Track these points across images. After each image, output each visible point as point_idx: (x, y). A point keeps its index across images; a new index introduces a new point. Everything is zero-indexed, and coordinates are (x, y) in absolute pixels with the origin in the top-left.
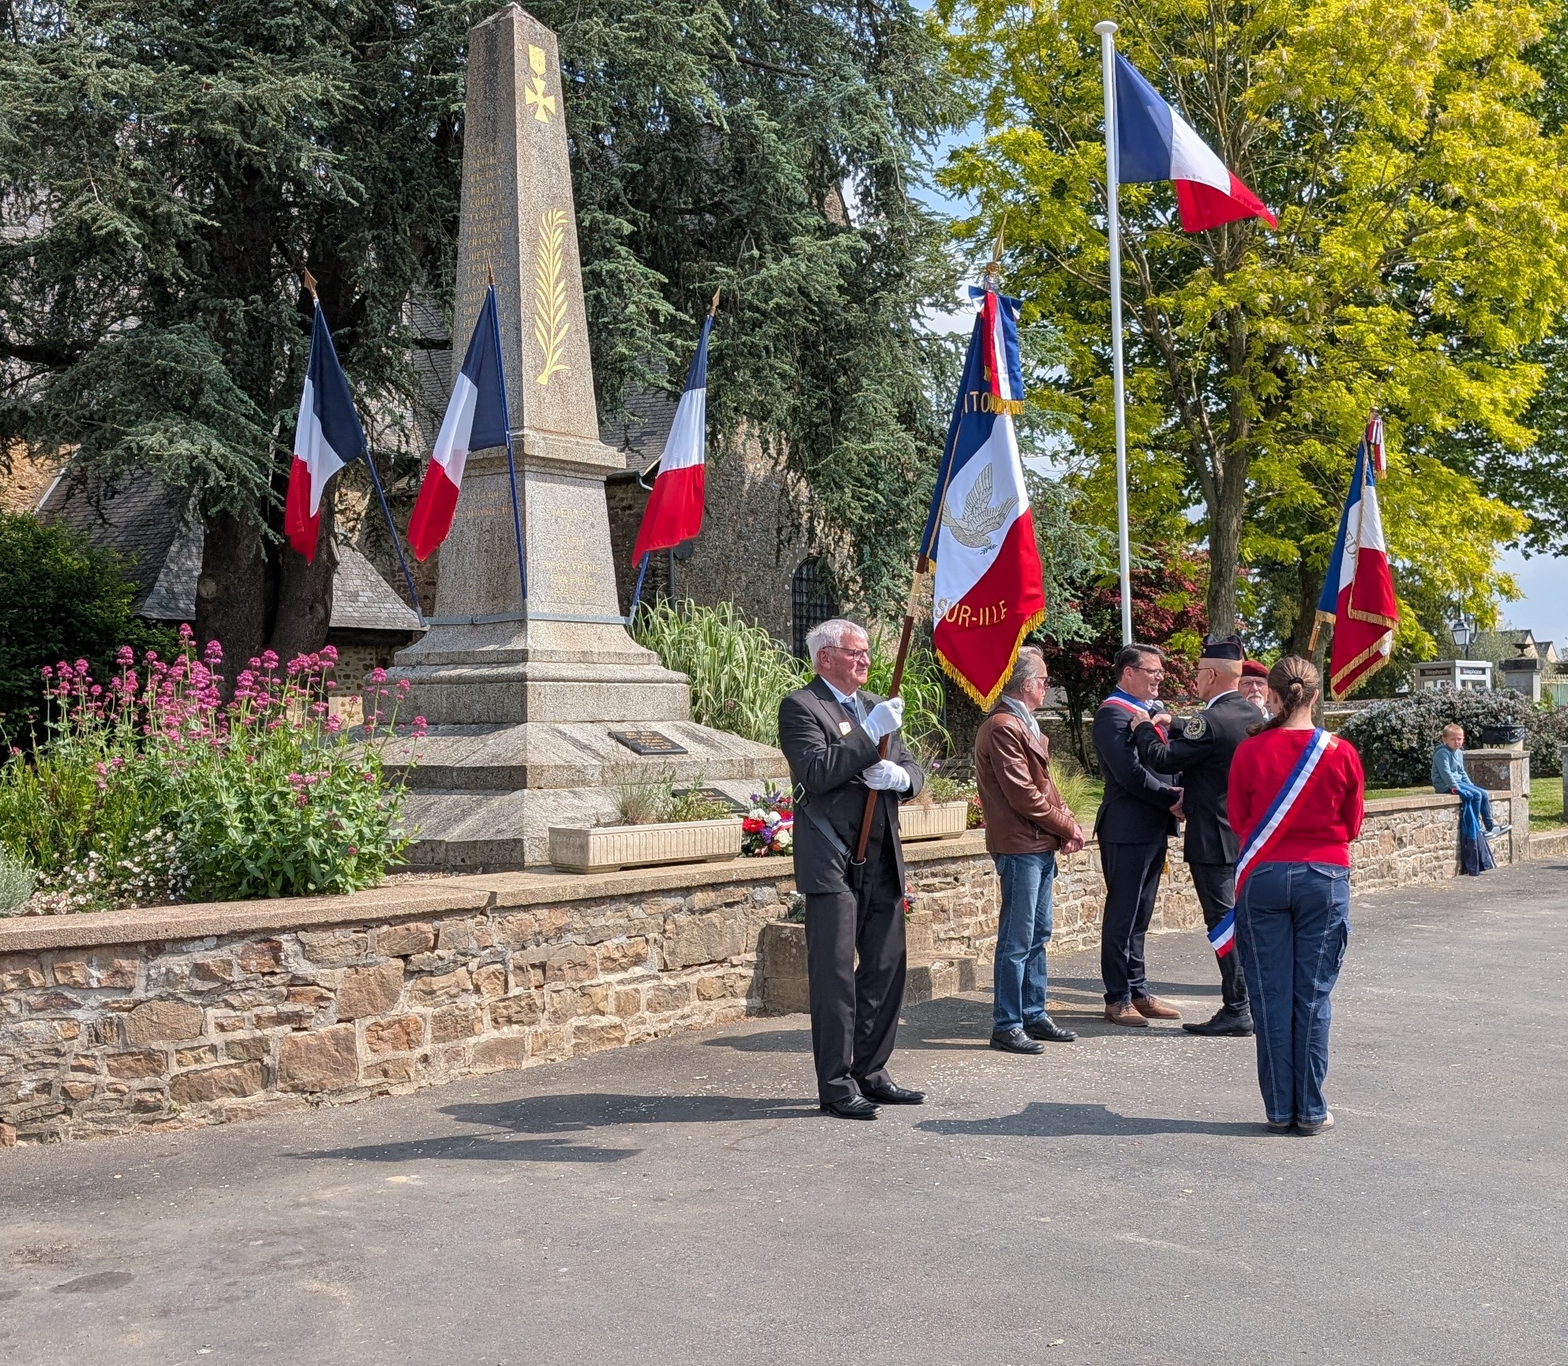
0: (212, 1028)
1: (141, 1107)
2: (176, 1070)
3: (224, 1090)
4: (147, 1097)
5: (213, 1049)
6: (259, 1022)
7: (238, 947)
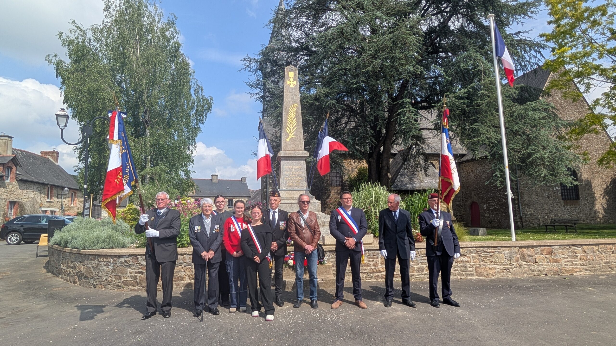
0: (128, 272)
1: (118, 286)
2: (123, 280)
3: (131, 285)
4: (119, 284)
5: (129, 276)
6: (136, 273)
7: (131, 258)
